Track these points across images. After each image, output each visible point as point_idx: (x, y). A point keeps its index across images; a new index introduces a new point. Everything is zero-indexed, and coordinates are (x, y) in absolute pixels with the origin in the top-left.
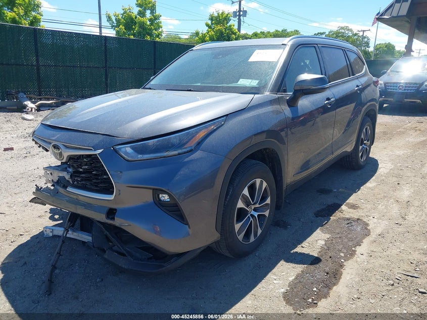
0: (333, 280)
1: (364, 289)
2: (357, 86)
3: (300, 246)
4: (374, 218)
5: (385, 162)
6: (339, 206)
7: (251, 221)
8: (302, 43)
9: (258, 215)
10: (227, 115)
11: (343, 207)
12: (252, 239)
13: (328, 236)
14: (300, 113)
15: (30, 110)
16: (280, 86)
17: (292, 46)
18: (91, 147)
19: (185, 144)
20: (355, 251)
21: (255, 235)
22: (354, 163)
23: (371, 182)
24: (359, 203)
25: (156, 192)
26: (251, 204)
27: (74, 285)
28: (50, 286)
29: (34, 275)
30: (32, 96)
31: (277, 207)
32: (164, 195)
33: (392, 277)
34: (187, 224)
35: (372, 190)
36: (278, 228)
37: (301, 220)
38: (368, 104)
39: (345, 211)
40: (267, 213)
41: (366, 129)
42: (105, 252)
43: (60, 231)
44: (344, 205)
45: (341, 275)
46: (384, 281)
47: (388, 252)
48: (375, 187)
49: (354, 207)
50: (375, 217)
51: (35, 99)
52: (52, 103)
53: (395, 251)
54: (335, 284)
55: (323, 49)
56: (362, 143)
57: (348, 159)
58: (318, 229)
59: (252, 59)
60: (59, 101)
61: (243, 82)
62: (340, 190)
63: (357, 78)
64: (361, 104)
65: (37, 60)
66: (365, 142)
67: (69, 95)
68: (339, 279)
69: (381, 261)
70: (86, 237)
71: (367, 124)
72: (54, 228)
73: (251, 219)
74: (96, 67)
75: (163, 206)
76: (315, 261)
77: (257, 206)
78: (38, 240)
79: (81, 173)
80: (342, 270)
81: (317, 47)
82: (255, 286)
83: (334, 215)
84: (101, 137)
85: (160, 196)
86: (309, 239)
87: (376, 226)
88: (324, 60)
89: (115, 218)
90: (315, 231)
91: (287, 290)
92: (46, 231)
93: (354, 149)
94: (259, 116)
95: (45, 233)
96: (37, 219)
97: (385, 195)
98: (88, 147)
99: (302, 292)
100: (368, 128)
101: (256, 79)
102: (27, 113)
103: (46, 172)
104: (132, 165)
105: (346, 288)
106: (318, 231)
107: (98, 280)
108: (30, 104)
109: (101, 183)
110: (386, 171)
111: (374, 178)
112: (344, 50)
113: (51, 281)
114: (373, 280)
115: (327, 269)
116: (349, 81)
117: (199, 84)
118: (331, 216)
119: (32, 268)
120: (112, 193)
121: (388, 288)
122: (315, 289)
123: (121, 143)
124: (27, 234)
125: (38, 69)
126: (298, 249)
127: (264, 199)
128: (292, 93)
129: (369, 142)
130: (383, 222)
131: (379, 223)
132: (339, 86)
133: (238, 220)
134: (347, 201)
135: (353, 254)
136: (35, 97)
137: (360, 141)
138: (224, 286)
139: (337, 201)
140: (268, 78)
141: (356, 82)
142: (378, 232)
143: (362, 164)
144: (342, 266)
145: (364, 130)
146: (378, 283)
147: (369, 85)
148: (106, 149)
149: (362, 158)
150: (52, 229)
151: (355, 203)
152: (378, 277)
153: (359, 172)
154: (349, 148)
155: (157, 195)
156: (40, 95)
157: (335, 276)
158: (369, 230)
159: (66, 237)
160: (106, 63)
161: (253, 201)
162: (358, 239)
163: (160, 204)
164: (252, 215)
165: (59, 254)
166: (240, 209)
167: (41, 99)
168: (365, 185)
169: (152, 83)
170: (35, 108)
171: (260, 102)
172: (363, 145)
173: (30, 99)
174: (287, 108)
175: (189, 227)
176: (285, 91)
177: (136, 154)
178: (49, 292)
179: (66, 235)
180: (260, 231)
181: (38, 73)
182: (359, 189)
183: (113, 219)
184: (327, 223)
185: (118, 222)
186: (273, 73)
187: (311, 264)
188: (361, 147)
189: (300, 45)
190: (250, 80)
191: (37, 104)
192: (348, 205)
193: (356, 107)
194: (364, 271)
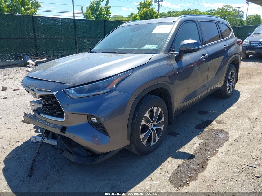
0: (201, 169)
1: (220, 175)
2: (225, 46)
3: (183, 147)
4: (232, 129)
5: (245, 93)
6: (211, 122)
7: (151, 132)
8: (186, 20)
9: (156, 129)
10: (134, 68)
11: (214, 123)
12: (152, 143)
13: (202, 141)
14: (184, 64)
15: (31, 65)
16: (170, 49)
17: (180, 22)
18: (50, 90)
19: (106, 87)
20: (218, 150)
21: (155, 140)
22: (223, 95)
23: (233, 107)
24: (224, 120)
25: (90, 117)
26: (151, 122)
27: (45, 171)
28: (31, 172)
29: (23, 165)
30: (32, 57)
31: (169, 123)
32: (94, 118)
33: (239, 167)
34: (108, 135)
35: (234, 111)
36: (171, 136)
37: (186, 131)
38: (233, 56)
39: (215, 125)
40: (162, 128)
41: (232, 73)
42: (63, 151)
43: (39, 139)
44: (214, 121)
45: (207, 166)
46: (233, 170)
47: (239, 151)
48: (236, 109)
49: (221, 122)
50: (234, 129)
51: (34, 58)
52: (44, 61)
53: (243, 150)
54: (202, 171)
55: (201, 23)
56: (229, 81)
57: (220, 92)
58: (196, 137)
59: (154, 32)
60: (48, 59)
61: (148, 47)
62: (214, 111)
63: (225, 40)
64: (227, 57)
65: (35, 35)
66: (231, 81)
67: (54, 55)
68: (205, 168)
69: (234, 157)
70: (54, 143)
71: (233, 69)
72: (36, 137)
73: (151, 131)
74: (70, 38)
75: (94, 125)
76: (191, 157)
77: (155, 123)
78: (28, 144)
79: (47, 105)
80: (208, 163)
81: (197, 22)
82: (152, 172)
83: (207, 127)
84: (57, 84)
85: (92, 119)
86: (190, 143)
87: (233, 134)
88: (202, 30)
89: (66, 132)
90: (194, 138)
91: (171, 175)
92: (32, 139)
93: (223, 86)
94: (155, 68)
95: (32, 140)
96: (28, 132)
97: (242, 114)
98: (49, 90)
99: (181, 177)
100: (233, 72)
101: (156, 44)
102: (30, 67)
103: (31, 104)
104: (75, 100)
105: (209, 174)
106: (196, 138)
107: (59, 168)
108: (31, 62)
109: (58, 111)
110: (244, 99)
111: (236, 103)
112: (217, 23)
113: (32, 169)
114: (227, 169)
115: (198, 162)
116: (219, 43)
117: (123, 48)
118: (205, 128)
119: (22, 161)
120: (63, 117)
121: (235, 174)
122: (189, 175)
123: (68, 87)
124: (22, 140)
125: (35, 41)
126: (182, 150)
127: (160, 118)
128: (178, 52)
129: (234, 81)
130: (239, 132)
131: (236, 133)
132: (212, 46)
133: (142, 132)
134: (217, 119)
135: (216, 152)
136: (34, 57)
137: (227, 80)
138: (133, 172)
139: (210, 119)
140: (163, 43)
141: (225, 43)
142: (234, 138)
143: (229, 94)
144: (208, 160)
145: (230, 73)
146: (230, 171)
147: (234, 44)
148: (60, 91)
149: (229, 91)
150: (35, 138)
151: (222, 120)
152: (230, 167)
153: (227, 100)
154: (220, 85)
155: (90, 118)
156: (37, 56)
157: (202, 166)
158: (229, 137)
159: (43, 143)
160: (75, 35)
161: (152, 120)
162: (221, 143)
163: (92, 123)
164: (152, 129)
165: (38, 153)
166: (144, 126)
167: (37, 59)
168: (229, 108)
169: (95, 48)
170: (34, 64)
171: (156, 59)
172: (230, 83)
173: (31, 59)
174: (175, 62)
175: (110, 137)
176: (174, 51)
177: (77, 94)
178: (30, 175)
179: (43, 141)
180: (157, 139)
181: (36, 43)
182: (225, 111)
183: (64, 133)
184: (201, 133)
185: (67, 134)
186: (166, 40)
187: (189, 159)
188: (228, 84)
189: (185, 21)
190: (152, 45)
191: (35, 62)
192: (216, 121)
193: (224, 59)
194: (222, 163)
